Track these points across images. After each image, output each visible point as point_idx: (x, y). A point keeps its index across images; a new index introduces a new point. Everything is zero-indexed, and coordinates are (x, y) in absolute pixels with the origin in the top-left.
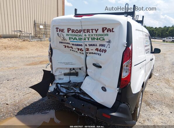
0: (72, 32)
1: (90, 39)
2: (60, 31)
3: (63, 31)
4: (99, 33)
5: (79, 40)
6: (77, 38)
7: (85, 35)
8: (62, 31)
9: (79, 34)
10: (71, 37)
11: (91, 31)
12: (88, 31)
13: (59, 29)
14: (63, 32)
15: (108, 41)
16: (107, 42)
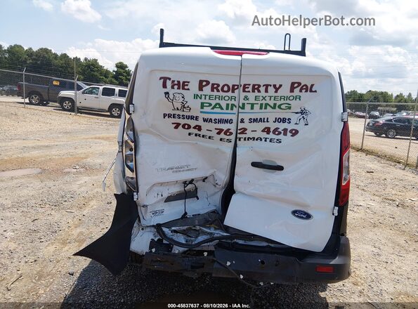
0: (212, 90)
1: (257, 107)
2: (176, 87)
3: (186, 87)
4: (281, 93)
5: (227, 109)
6: (223, 104)
7: (246, 98)
8: (183, 85)
9: (230, 94)
10: (207, 101)
11: (262, 89)
12: (256, 88)
13: (173, 81)
14: (183, 89)
15: (299, 110)
16: (297, 113)
